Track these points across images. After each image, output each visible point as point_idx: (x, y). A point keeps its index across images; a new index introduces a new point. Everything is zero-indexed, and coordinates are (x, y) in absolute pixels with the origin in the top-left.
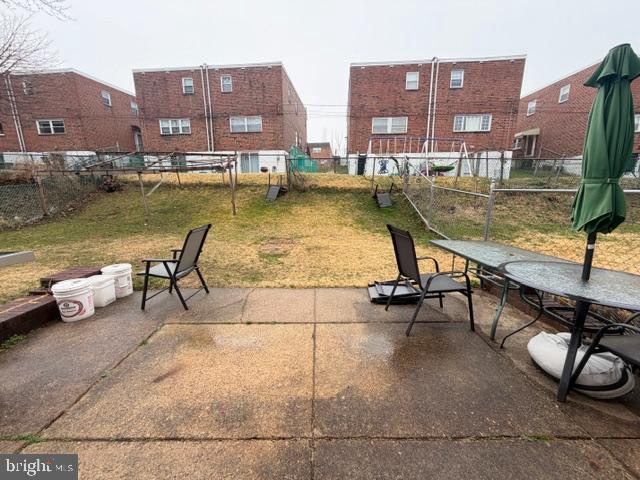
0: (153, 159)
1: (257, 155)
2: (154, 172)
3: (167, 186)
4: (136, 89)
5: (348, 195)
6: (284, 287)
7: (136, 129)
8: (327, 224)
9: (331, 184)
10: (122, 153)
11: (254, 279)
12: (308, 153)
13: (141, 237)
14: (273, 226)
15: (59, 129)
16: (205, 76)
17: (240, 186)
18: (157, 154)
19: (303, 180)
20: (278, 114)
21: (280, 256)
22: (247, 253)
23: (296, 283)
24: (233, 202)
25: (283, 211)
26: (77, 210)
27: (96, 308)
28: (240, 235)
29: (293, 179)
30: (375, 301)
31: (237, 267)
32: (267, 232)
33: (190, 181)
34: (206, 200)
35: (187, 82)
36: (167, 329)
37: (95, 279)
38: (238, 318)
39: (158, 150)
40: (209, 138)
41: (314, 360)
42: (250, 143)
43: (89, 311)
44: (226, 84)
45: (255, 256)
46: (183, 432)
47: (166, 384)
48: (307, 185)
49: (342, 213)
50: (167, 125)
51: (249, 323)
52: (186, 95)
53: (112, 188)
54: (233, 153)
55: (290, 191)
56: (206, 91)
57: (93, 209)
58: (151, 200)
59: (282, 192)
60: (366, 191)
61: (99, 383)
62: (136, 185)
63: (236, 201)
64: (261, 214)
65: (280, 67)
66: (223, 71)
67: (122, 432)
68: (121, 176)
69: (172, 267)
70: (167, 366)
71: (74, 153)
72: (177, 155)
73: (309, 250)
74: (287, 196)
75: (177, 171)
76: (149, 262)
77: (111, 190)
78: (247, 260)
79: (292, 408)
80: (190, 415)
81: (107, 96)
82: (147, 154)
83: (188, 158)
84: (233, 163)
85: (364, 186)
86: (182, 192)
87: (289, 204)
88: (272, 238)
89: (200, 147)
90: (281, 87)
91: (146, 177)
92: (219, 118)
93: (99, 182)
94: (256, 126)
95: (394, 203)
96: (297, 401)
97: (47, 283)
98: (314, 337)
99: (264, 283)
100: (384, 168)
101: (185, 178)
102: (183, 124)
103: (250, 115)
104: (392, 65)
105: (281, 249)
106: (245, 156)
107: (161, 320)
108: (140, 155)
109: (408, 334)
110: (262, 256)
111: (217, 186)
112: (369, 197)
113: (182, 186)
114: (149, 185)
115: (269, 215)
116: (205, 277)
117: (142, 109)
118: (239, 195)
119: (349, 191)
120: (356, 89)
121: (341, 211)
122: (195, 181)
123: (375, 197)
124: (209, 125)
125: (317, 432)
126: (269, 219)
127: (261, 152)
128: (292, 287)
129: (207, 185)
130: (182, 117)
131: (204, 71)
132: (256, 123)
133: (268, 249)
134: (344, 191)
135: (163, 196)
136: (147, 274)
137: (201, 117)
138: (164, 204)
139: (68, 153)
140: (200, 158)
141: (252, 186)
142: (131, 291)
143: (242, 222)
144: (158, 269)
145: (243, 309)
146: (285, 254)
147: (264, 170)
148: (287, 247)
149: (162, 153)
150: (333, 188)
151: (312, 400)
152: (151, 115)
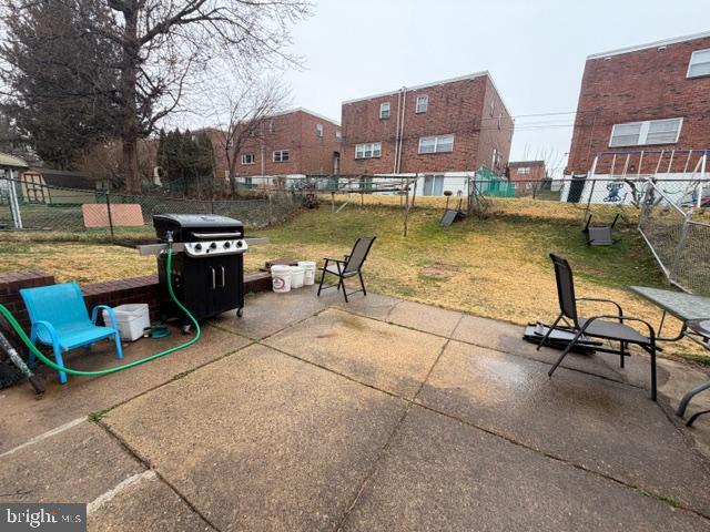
0: (345, 180)
1: (443, 177)
2: (344, 192)
3: (352, 206)
4: (343, 119)
5: (545, 226)
6: (433, 305)
7: (337, 154)
8: (505, 258)
9: (522, 212)
10: (324, 176)
11: (406, 294)
12: (507, 175)
13: (326, 246)
14: (442, 252)
15: (285, 158)
16: (402, 100)
17: (415, 209)
18: (348, 177)
19: (487, 205)
20: (474, 131)
21: (440, 280)
22: (409, 273)
23: (445, 305)
24: (405, 224)
25: (456, 238)
26: (289, 220)
27: (292, 288)
28: (405, 256)
29: (475, 204)
30: (527, 338)
31: (395, 283)
32: (434, 257)
33: (371, 203)
34: (382, 220)
35: (385, 107)
36: (331, 311)
37: (294, 268)
38: (383, 318)
39: (350, 173)
40: (396, 162)
41: (437, 361)
42: (437, 165)
43: (287, 289)
44: (422, 104)
45: (414, 276)
46: (328, 366)
47: (325, 340)
48: (491, 210)
49: (530, 248)
50: (362, 149)
51: (391, 323)
52: (381, 120)
53: (312, 205)
54: (414, 175)
55: (470, 217)
56: (401, 113)
57: (298, 222)
58: (338, 217)
59: (459, 217)
60: (574, 223)
61: (288, 328)
62: (329, 203)
63: (408, 224)
64: (431, 238)
65: (486, 76)
66: (420, 91)
67: (297, 354)
68: (321, 196)
69: (342, 268)
70: (326, 332)
71: (292, 176)
72: (365, 178)
73: (473, 279)
74: (465, 222)
75: (361, 192)
76: (327, 260)
77: (311, 207)
78: (407, 278)
79: (406, 382)
80: (334, 360)
81: (320, 128)
82: (342, 177)
83: (375, 180)
84: (412, 186)
85: (573, 216)
86: (363, 212)
87: (465, 231)
88: (437, 263)
89: (388, 169)
90: (483, 101)
91: (339, 197)
92: (409, 140)
93: (305, 200)
94: (448, 145)
95: (615, 242)
96: (411, 380)
97: (268, 265)
98: (444, 348)
99: (415, 299)
100: (613, 195)
101: (368, 199)
102: (376, 148)
103: (442, 134)
104: (663, 45)
105: (443, 274)
106: (427, 179)
107: (329, 304)
108: (335, 178)
109: (550, 375)
110: (421, 277)
111: (394, 208)
112: (578, 231)
113: (364, 207)
114: (338, 204)
115: (439, 241)
116: (366, 284)
117: (344, 137)
118: (413, 217)
119: (548, 221)
120: (590, 89)
121: (529, 244)
122: (376, 202)
123: (586, 231)
124: (398, 148)
125: (417, 401)
126: (439, 244)
127: (447, 174)
128: (441, 307)
129: (385, 206)
130: (376, 141)
131: (402, 94)
132: (447, 142)
133: (429, 272)
134: (540, 220)
135: (348, 215)
136: (325, 270)
137: (392, 140)
138: (347, 221)
139: (289, 176)
140: (383, 180)
141: (429, 209)
142: (312, 282)
143: (410, 244)
144: (333, 268)
145: (389, 313)
146: (446, 279)
147: (448, 194)
148: (450, 273)
149: (353, 176)
150: (525, 216)
151: (423, 385)
152: (349, 142)
